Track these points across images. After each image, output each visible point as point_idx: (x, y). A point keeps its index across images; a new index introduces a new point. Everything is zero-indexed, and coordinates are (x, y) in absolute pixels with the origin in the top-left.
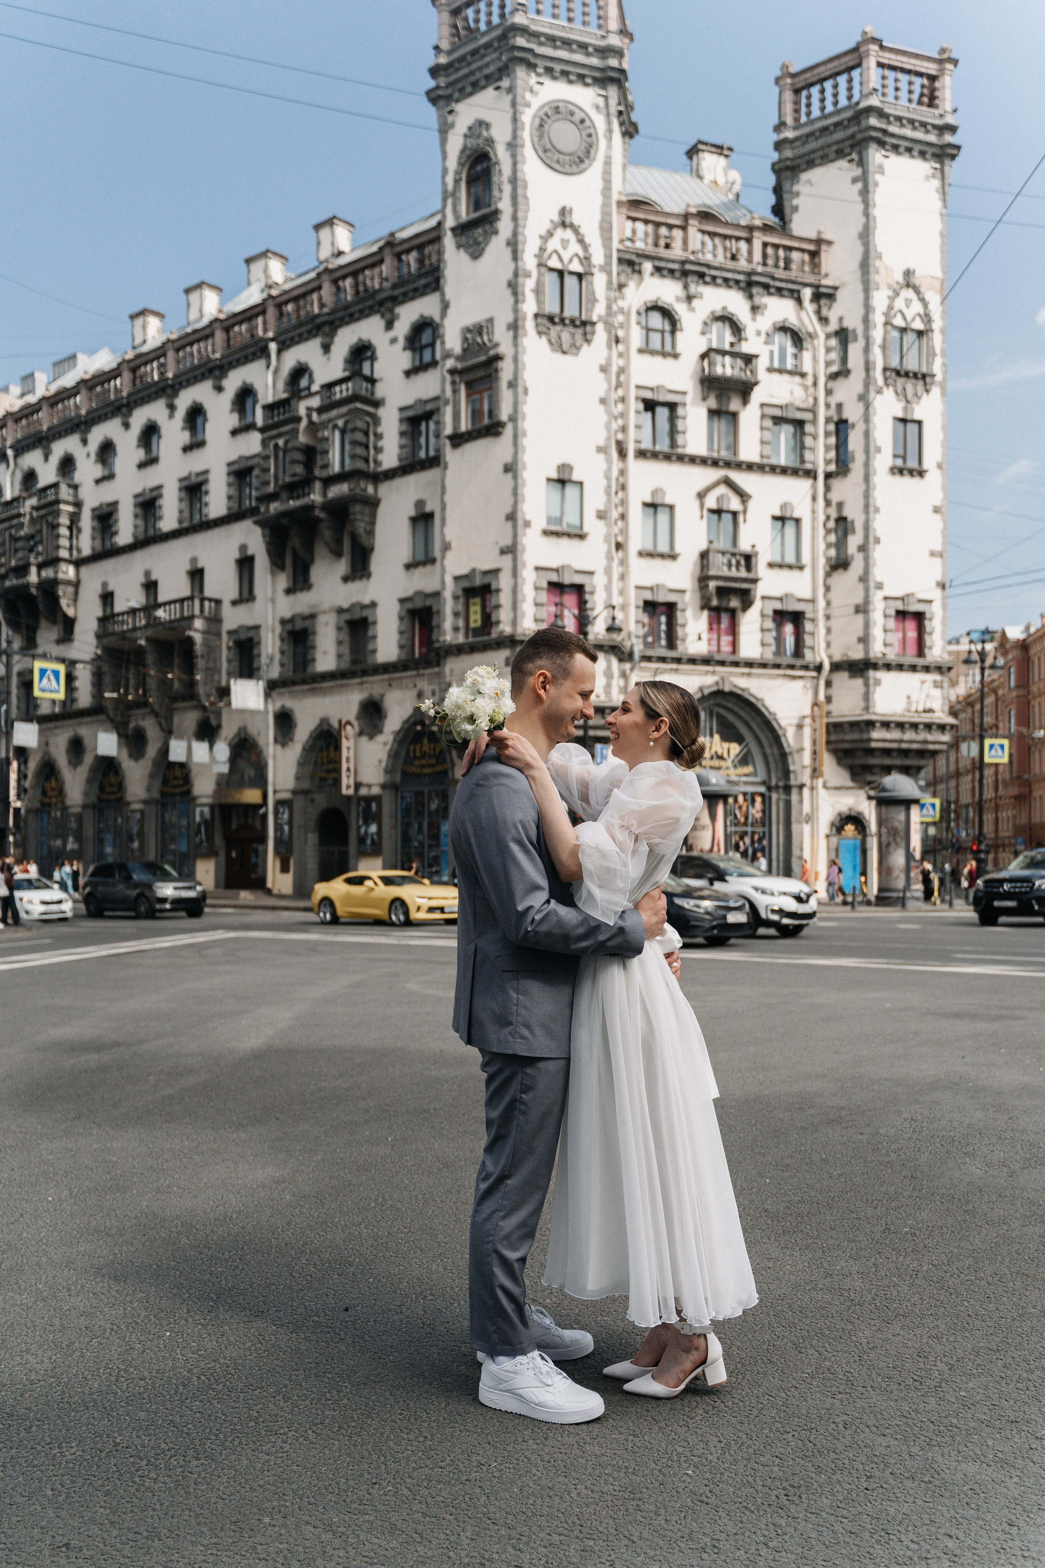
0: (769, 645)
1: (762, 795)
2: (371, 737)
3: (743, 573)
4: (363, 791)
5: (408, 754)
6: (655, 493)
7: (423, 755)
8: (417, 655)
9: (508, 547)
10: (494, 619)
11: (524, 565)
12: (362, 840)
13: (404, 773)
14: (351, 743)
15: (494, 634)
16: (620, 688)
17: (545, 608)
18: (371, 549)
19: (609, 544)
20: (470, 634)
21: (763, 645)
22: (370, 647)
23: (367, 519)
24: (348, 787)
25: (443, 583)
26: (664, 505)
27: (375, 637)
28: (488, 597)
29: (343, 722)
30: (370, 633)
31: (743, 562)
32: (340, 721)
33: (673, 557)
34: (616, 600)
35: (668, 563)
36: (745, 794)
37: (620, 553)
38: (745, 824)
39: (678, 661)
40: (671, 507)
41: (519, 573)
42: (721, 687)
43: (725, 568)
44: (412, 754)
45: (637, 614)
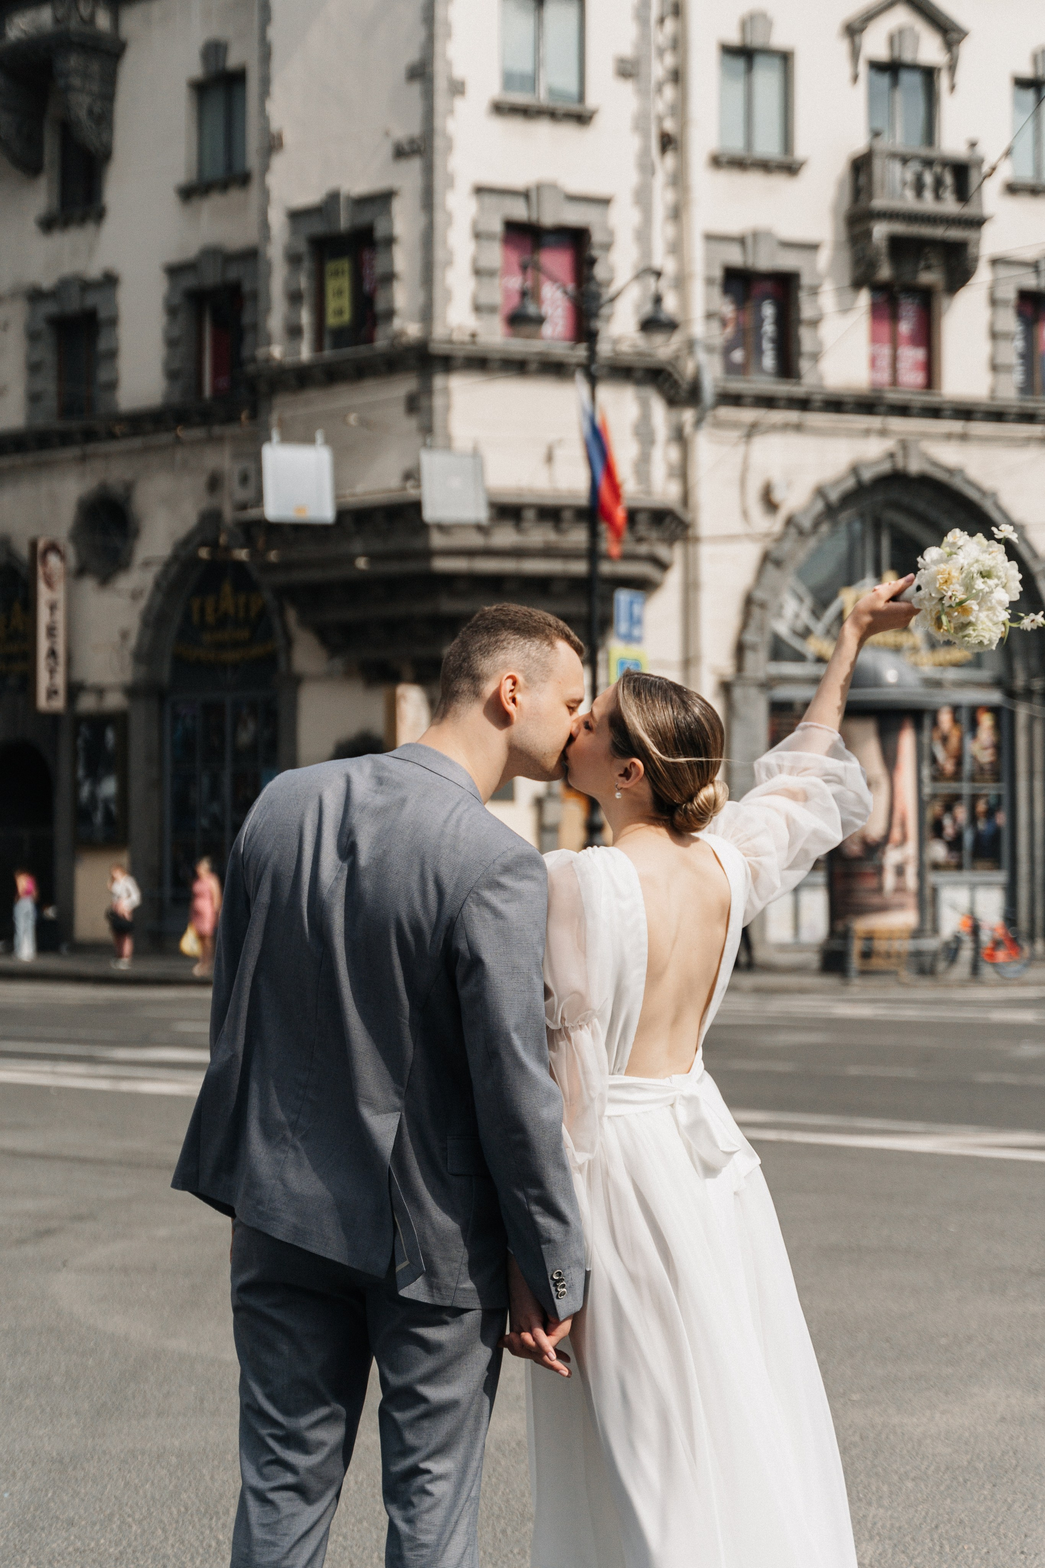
0: (1008, 369)
1: (995, 710)
2: (105, 579)
3: (950, 206)
4: (87, 703)
5: (187, 616)
6: (747, 23)
7: (222, 622)
8: (208, 391)
9: (412, 141)
10: (380, 305)
11: (450, 183)
12: (83, 814)
13: (178, 661)
14: (59, 594)
15: (381, 342)
16: (671, 467)
17: (497, 281)
18: (106, 155)
19: (646, 135)
20: (327, 341)
21: (995, 368)
22: (103, 376)
23: (95, 87)
24: (52, 693)
25: (265, 226)
26: (768, 52)
27: (112, 354)
28: (366, 255)
29: (41, 545)
30: (103, 345)
31: (948, 179)
32: (33, 545)
33: (791, 169)
34: (661, 259)
35: (779, 182)
36: (956, 709)
37: (670, 160)
38: (957, 776)
39: (803, 404)
40: (785, 58)
41: (437, 198)
42: (900, 464)
43: (909, 194)
44: (196, 617)
45: (708, 299)
